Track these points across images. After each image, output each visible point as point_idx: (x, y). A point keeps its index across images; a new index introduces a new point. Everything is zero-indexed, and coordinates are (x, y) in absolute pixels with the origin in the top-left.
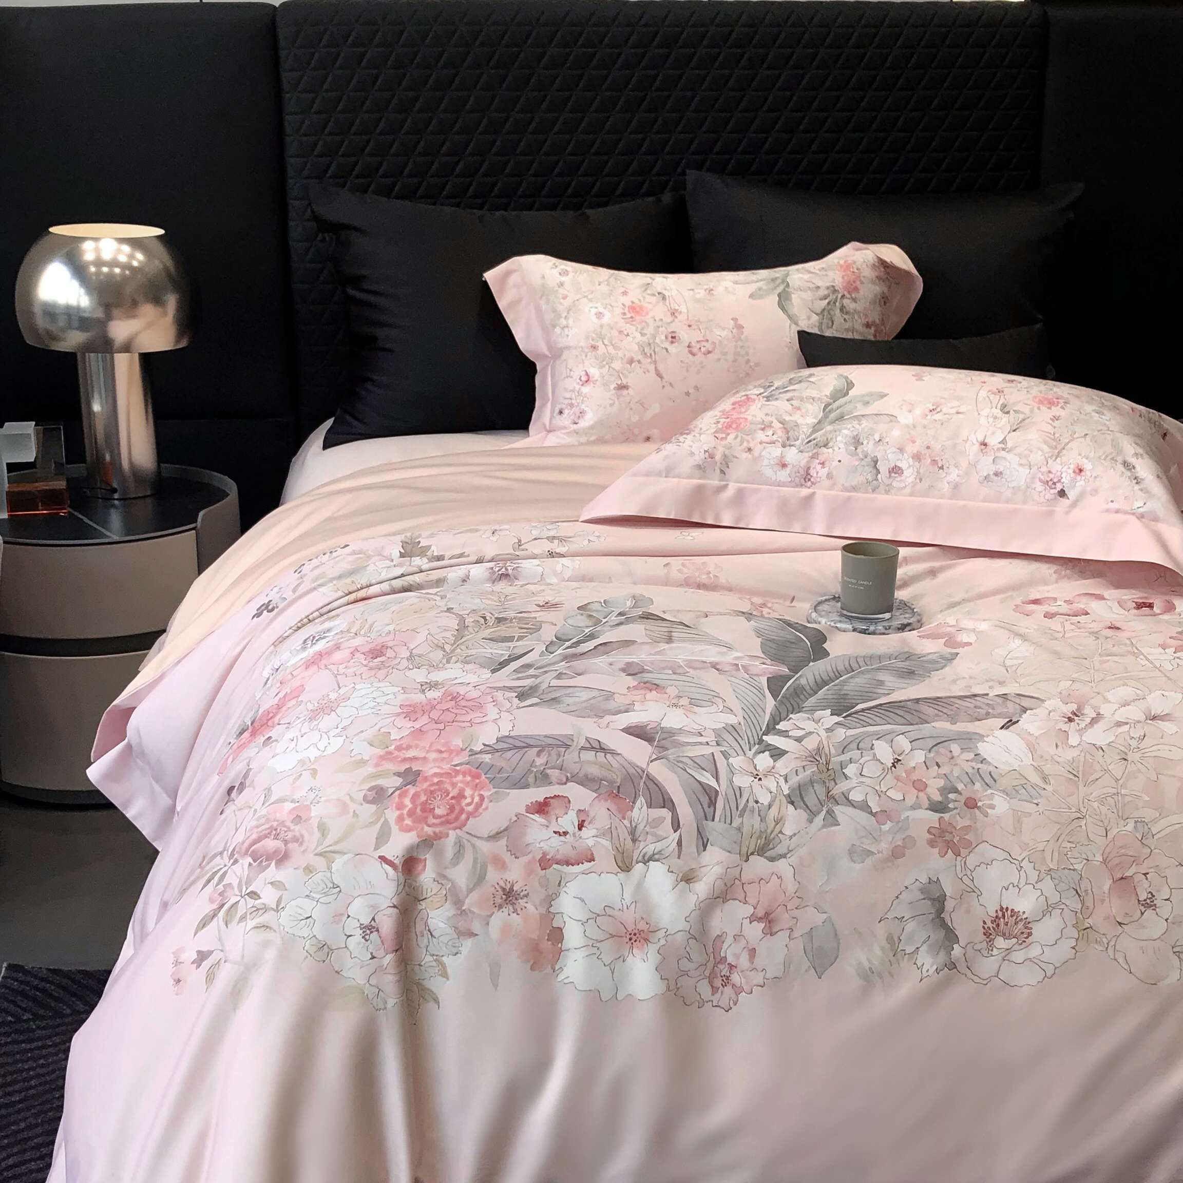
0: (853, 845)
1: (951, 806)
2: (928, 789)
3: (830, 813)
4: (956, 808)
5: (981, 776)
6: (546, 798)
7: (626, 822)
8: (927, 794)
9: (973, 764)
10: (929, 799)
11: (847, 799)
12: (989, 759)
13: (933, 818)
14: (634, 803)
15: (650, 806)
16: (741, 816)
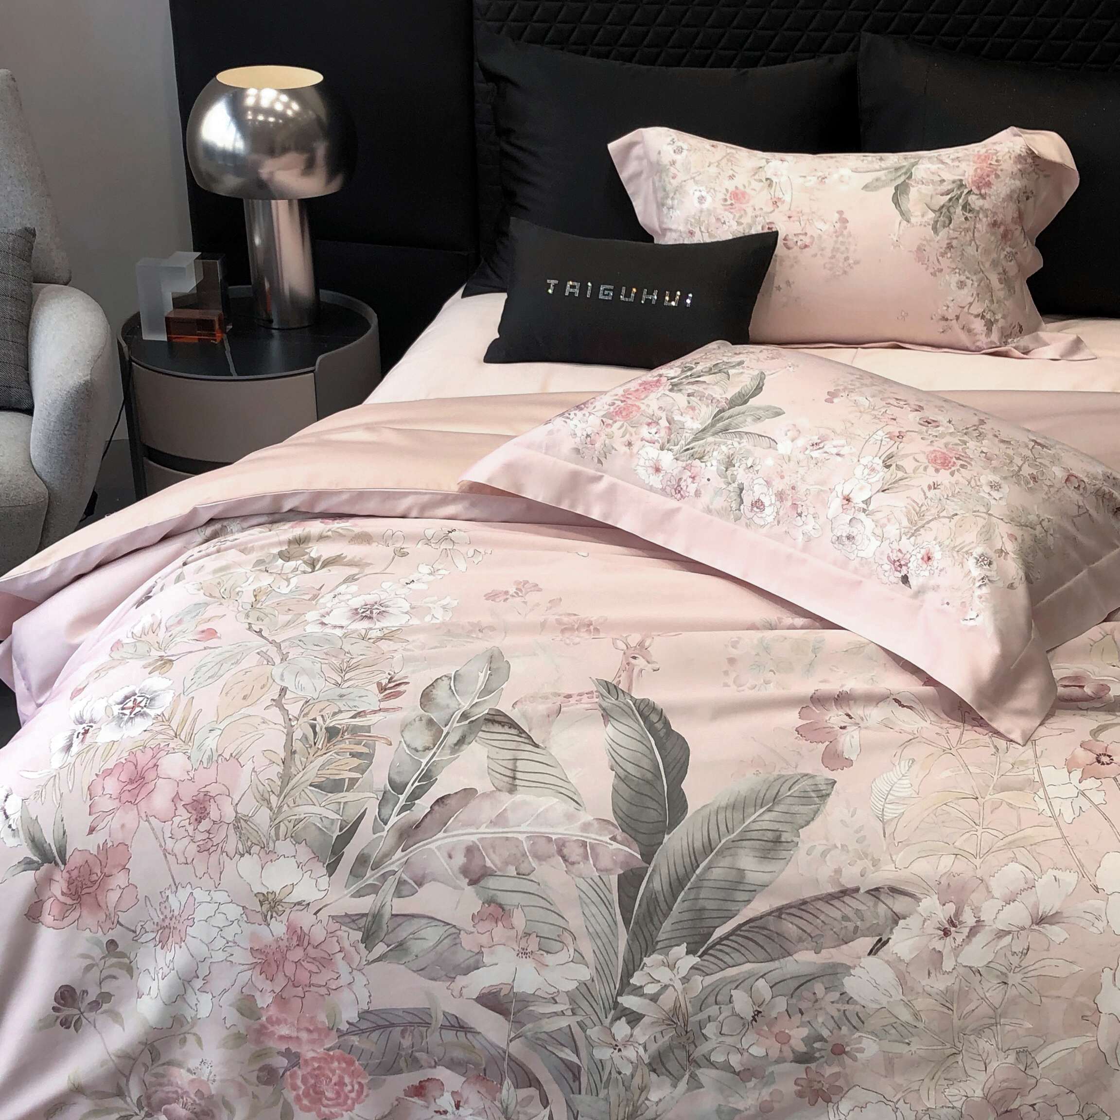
0: (720, 1105)
1: (817, 1055)
2: (792, 1042)
3: (693, 1076)
4: (823, 1057)
5: (847, 1019)
6: (421, 1082)
7: (497, 1103)
8: (791, 1047)
9: (839, 1006)
10: (793, 1051)
11: (709, 1060)
12: (856, 997)
13: (799, 1070)
14: (501, 1084)
15: (517, 1087)
16: (606, 1086)
